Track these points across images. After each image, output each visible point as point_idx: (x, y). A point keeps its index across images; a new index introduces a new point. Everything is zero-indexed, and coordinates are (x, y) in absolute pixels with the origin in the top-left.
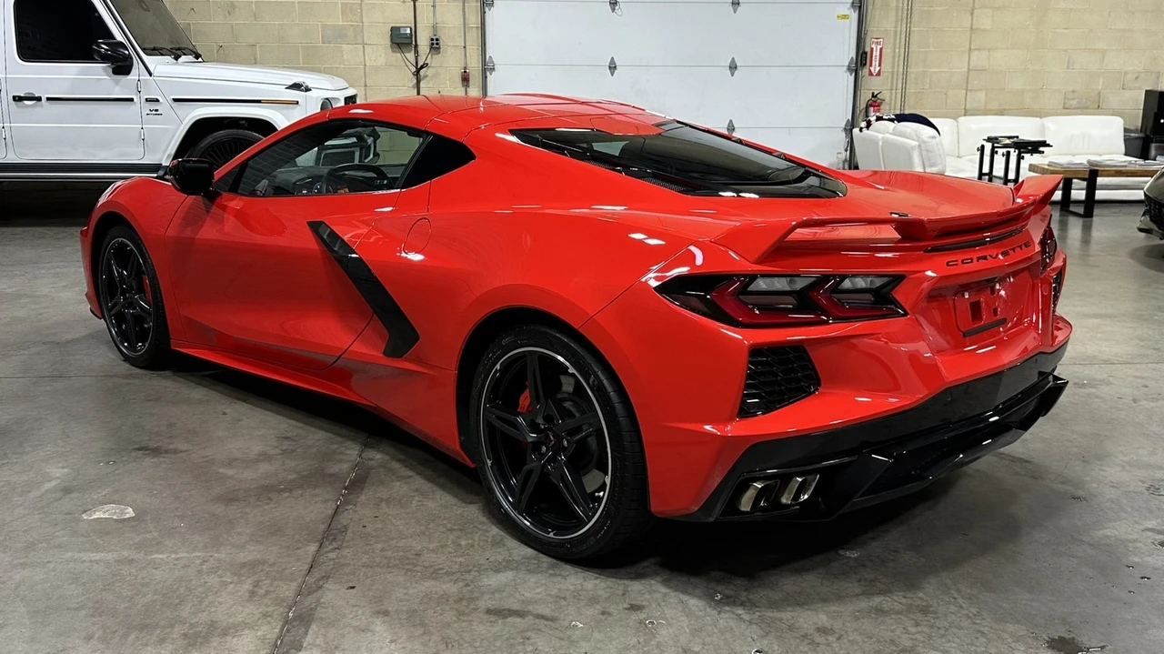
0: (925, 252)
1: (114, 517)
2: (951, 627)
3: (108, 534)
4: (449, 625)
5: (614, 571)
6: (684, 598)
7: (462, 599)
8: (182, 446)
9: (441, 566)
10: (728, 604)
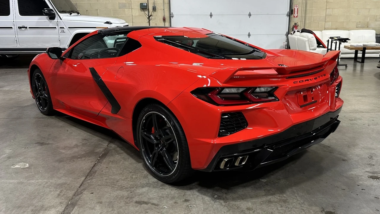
0: (286, 78)
1: (22, 167)
2: (293, 208)
3: (17, 173)
4: (121, 207)
5: (182, 187)
6: (204, 197)
7: (128, 198)
8: (50, 142)
9: (124, 186)
10: (218, 199)
